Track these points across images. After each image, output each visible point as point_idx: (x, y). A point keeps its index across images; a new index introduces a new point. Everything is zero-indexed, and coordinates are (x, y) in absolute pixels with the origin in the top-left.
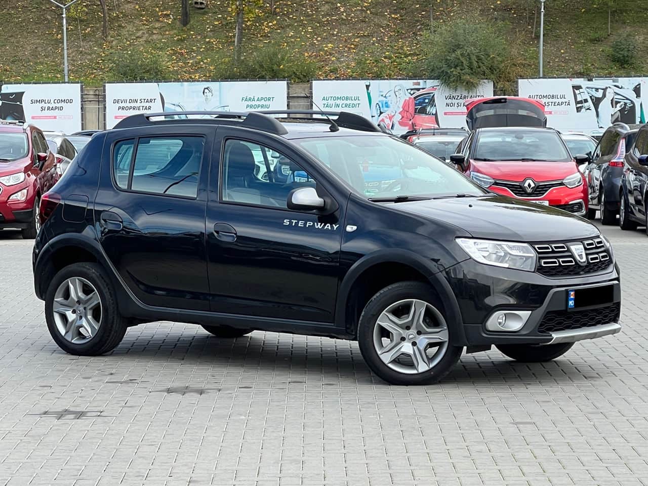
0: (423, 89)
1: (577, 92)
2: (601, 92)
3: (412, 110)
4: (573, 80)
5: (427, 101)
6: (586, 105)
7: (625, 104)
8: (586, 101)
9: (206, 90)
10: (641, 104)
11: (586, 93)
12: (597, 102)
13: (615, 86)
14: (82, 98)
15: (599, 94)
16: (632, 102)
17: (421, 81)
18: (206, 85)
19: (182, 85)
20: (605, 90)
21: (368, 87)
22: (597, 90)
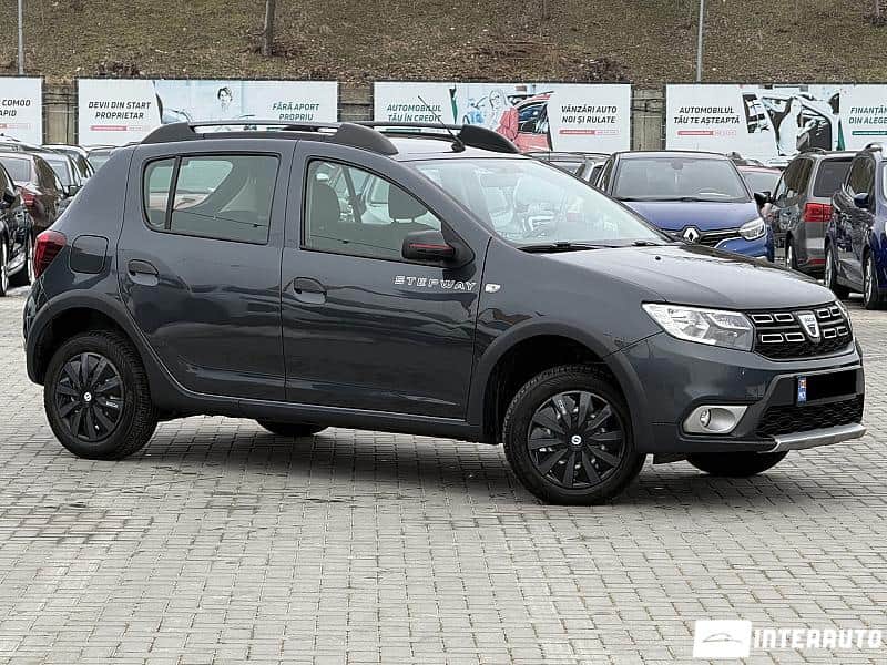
0: (531, 96)
1: (750, 104)
2: (783, 104)
3: (514, 126)
4: (745, 86)
5: (536, 113)
6: (762, 122)
7: (818, 122)
8: (762, 117)
9: (223, 92)
10: (840, 123)
11: (762, 105)
12: (777, 119)
13: (804, 96)
14: (44, 99)
15: (781, 108)
16: (827, 120)
17: (528, 86)
18: (223, 84)
19: (188, 85)
20: (789, 101)
21: (452, 92)
22: (778, 101)
